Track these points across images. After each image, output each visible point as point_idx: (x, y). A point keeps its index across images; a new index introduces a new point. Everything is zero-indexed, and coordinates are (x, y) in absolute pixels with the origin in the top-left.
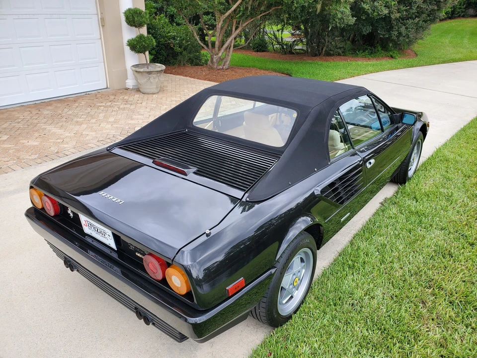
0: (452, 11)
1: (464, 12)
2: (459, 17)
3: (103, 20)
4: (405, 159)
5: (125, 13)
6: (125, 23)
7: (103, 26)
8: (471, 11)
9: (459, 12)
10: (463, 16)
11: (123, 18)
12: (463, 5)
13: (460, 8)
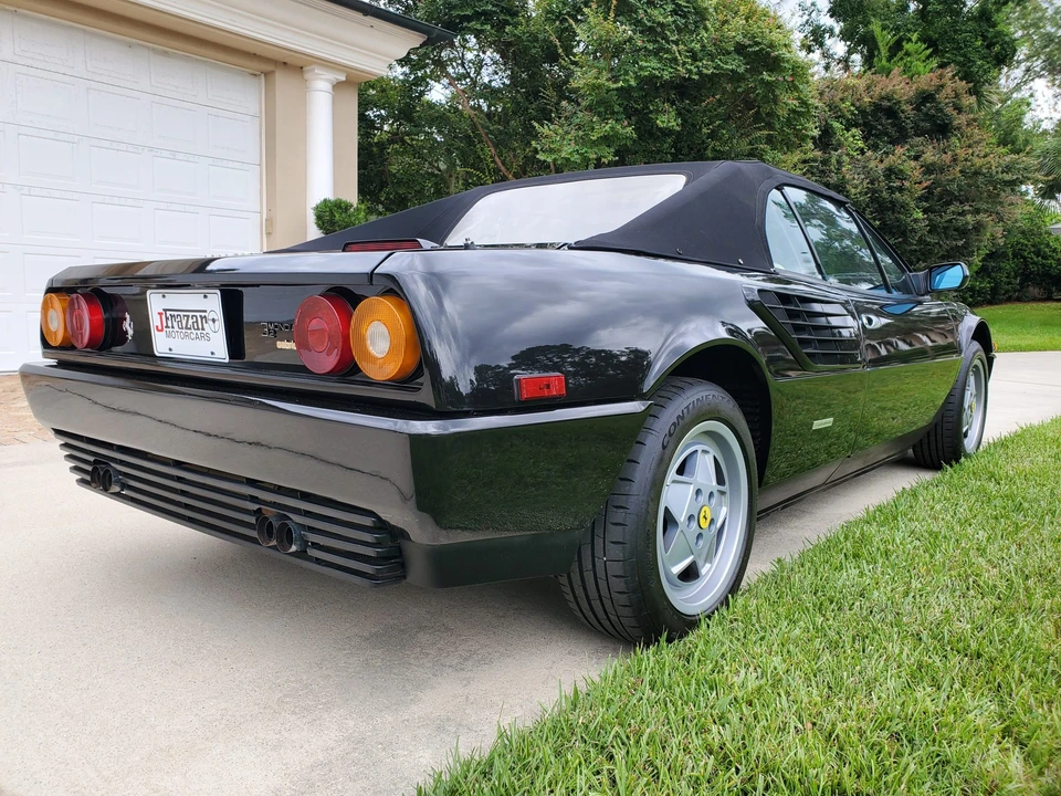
0: (992, 288)
1: (1019, 291)
2: (1009, 300)
3: (270, 222)
4: (950, 395)
5: (317, 208)
6: (315, 226)
7: (268, 234)
8: (1034, 291)
9: (1007, 292)
10: (1019, 300)
11: (311, 218)
12: (1015, 278)
13: (1009, 283)
